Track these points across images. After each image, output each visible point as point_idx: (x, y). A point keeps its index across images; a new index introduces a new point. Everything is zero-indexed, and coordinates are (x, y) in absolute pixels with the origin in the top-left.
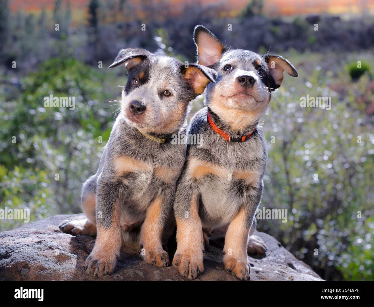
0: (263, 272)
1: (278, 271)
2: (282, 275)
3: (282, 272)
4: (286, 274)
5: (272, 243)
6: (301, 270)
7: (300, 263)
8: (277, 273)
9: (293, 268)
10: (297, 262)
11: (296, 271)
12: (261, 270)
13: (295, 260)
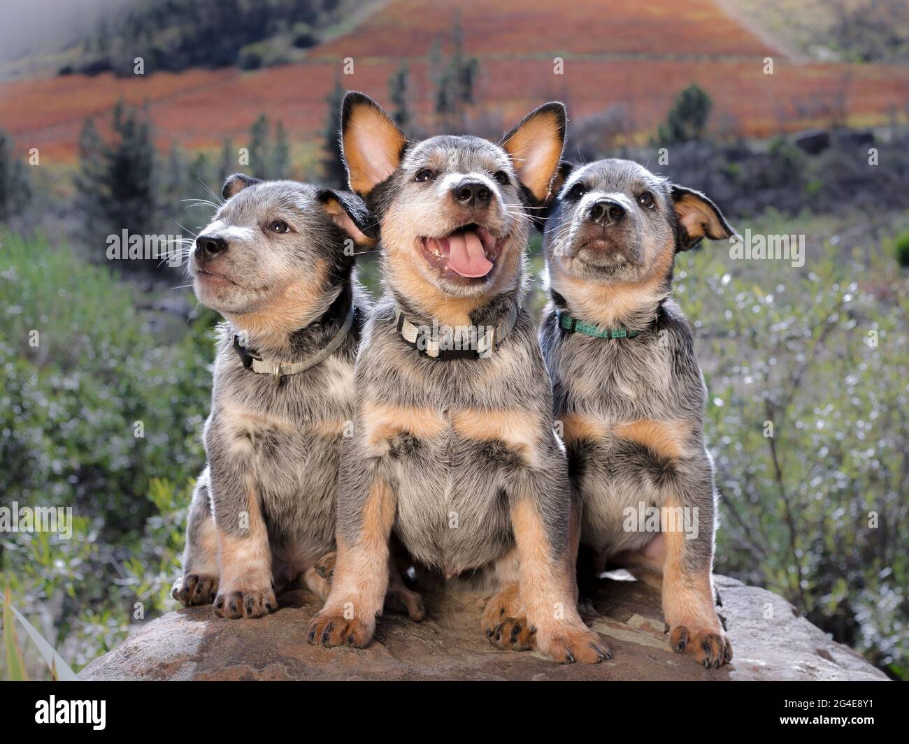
0: (769, 669)
1: (801, 665)
2: (811, 674)
3: (809, 667)
4: (818, 671)
5: (780, 608)
6: (847, 662)
7: (843, 649)
8: (798, 670)
9: (830, 659)
10: (836, 646)
11: (835, 665)
12: (763, 664)
13: (832, 644)
